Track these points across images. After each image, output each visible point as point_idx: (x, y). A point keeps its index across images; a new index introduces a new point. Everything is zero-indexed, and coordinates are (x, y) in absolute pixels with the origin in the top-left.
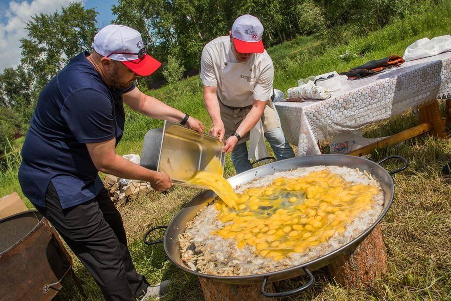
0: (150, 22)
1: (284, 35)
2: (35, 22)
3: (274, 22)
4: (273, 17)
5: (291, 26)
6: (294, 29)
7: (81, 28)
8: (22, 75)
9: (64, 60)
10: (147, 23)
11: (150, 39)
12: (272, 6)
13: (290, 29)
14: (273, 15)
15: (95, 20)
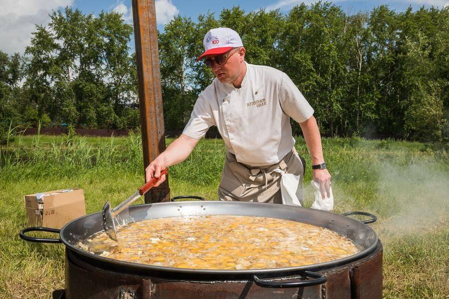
0: (189, 63)
1: (337, 129)
2: (64, 15)
3: (330, 111)
4: (331, 105)
5: (347, 123)
6: (350, 126)
7: (111, 40)
8: (15, 65)
9: (75, 66)
10: (185, 62)
11: (181, 80)
12: (335, 92)
13: (344, 124)
14: (333, 103)
15: (129, 38)
